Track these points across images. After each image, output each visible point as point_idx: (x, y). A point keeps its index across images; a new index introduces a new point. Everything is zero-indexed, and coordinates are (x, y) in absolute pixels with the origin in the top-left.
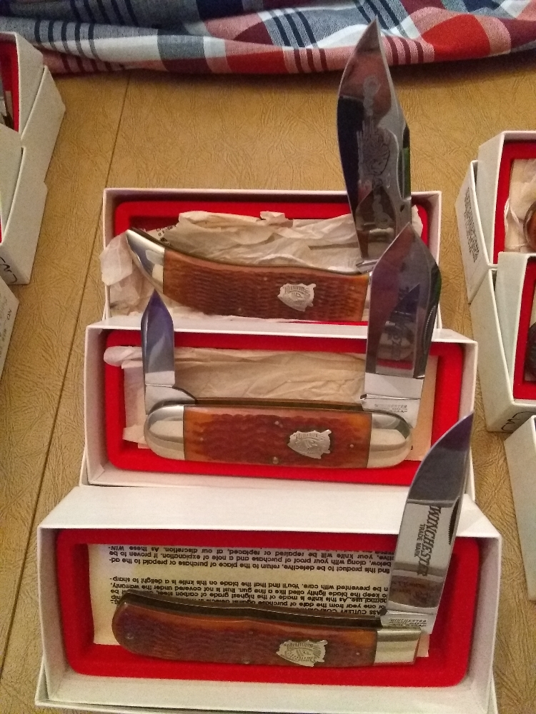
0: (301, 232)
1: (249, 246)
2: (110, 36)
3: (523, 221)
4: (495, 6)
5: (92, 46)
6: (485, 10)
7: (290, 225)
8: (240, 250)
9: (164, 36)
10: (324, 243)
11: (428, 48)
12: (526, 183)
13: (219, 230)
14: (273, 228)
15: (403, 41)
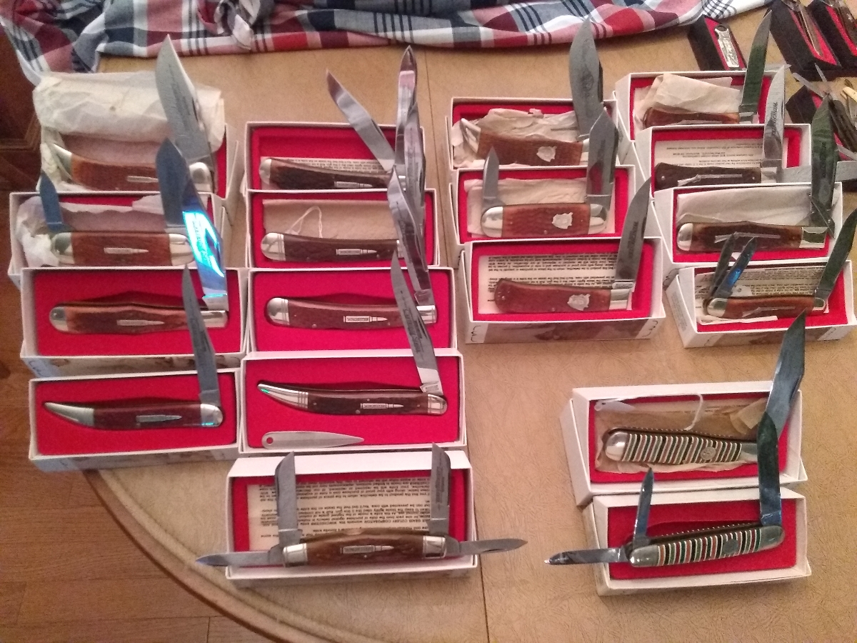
0: (547, 121)
1: (520, 129)
2: (423, 28)
3: (642, 120)
4: (641, 3)
5: (411, 34)
6: (637, 5)
7: (542, 117)
8: (517, 130)
9: (456, 28)
10: (558, 127)
11: (609, 28)
12: (643, 101)
13: (508, 119)
14: (534, 119)
15: (594, 25)
